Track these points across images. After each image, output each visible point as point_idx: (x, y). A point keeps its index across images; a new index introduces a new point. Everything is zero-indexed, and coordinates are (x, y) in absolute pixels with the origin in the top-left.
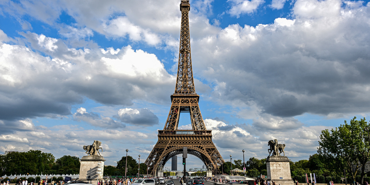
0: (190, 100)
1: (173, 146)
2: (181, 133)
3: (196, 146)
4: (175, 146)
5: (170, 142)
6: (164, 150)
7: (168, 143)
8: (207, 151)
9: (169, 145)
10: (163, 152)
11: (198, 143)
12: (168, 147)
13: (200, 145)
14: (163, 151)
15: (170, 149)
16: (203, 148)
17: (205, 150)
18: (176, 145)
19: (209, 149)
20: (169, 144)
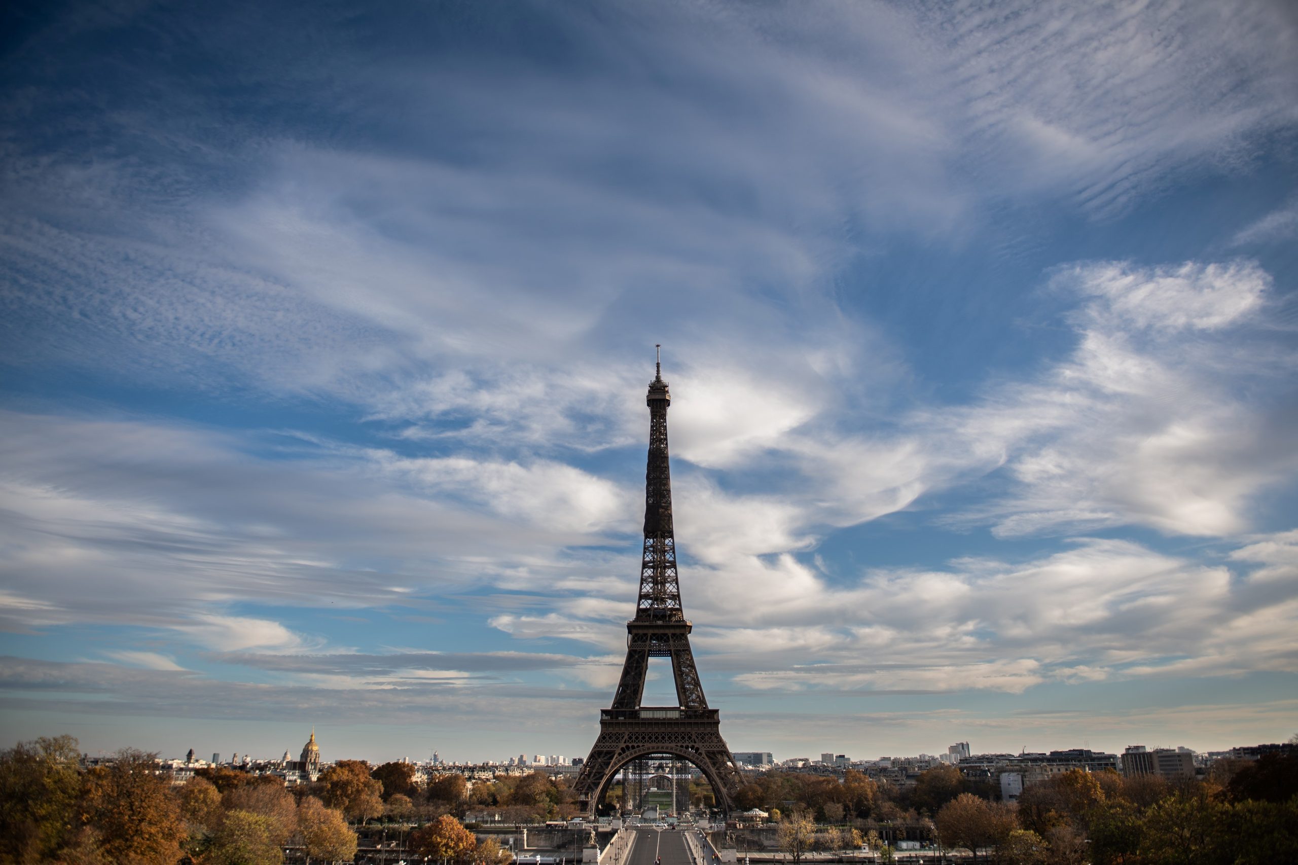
0: (670, 635)
1: (633, 747)
2: (651, 716)
3: (684, 745)
4: (638, 746)
5: (626, 737)
6: (614, 755)
7: (623, 738)
8: (709, 757)
9: (626, 744)
10: (613, 761)
11: (690, 738)
12: (623, 749)
13: (694, 744)
14: (611, 758)
15: (627, 753)
16: (699, 751)
17: (704, 755)
18: (641, 744)
19: (714, 753)
20: (625, 742)
